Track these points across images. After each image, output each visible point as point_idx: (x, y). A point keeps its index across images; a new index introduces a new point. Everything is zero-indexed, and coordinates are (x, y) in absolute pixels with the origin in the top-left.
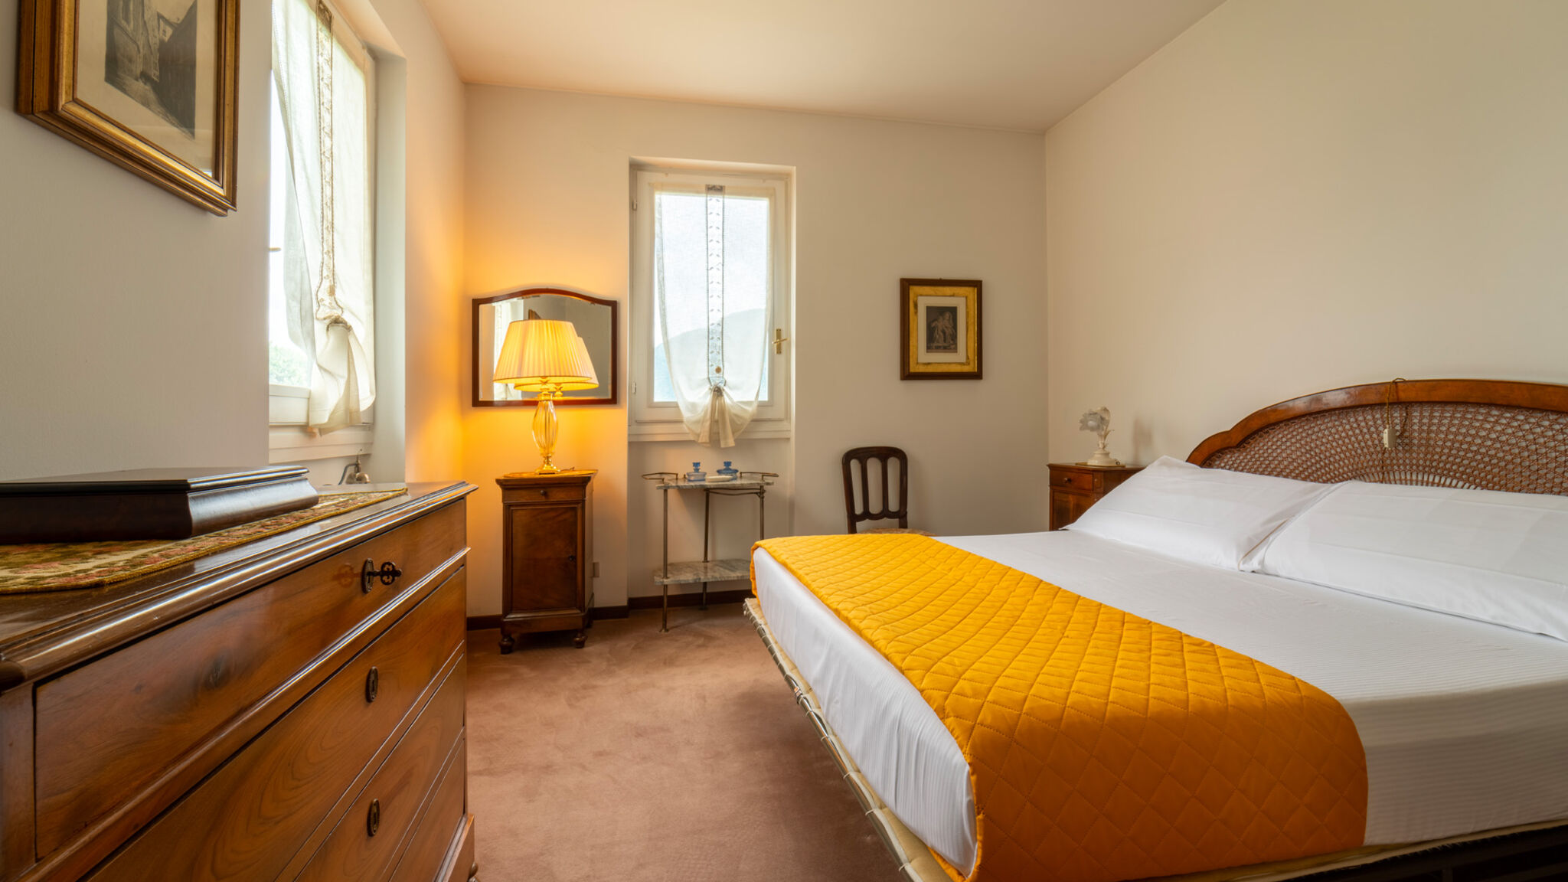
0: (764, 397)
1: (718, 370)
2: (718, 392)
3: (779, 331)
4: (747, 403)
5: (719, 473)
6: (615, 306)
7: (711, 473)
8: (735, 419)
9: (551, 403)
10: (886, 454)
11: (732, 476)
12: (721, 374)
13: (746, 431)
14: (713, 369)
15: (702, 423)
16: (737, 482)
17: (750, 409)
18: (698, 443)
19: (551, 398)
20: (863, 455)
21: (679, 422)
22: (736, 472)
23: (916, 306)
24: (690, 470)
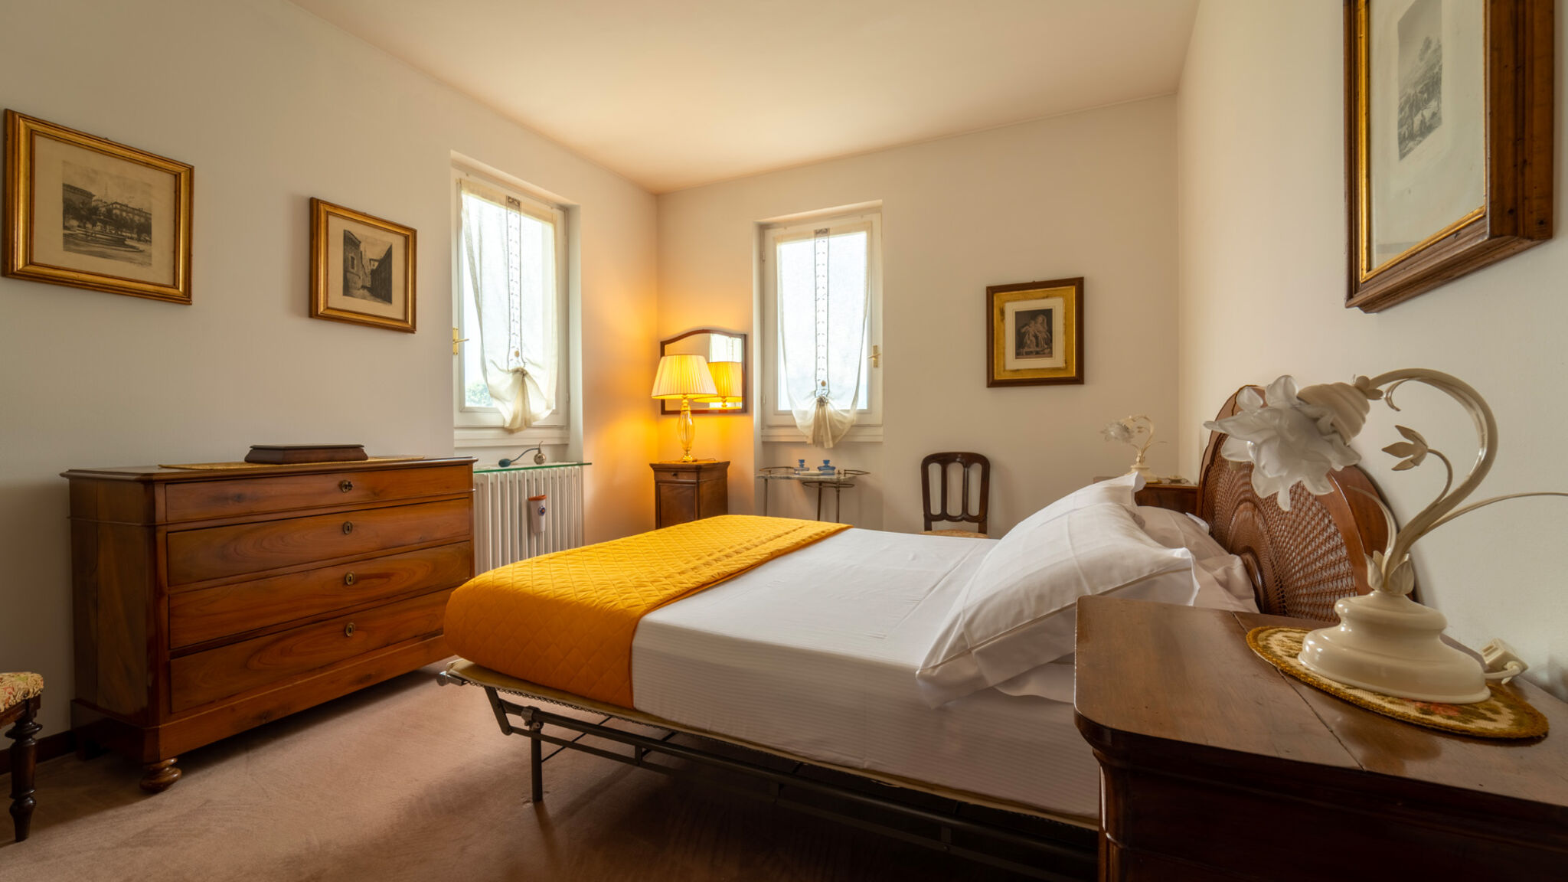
1: (823, 384)
2: (822, 402)
3: (876, 348)
4: (848, 411)
5: (819, 468)
6: (745, 338)
7: (813, 471)
8: (838, 425)
9: (689, 413)
10: (969, 459)
11: (831, 472)
12: (826, 387)
13: (845, 435)
14: (819, 383)
15: (809, 427)
16: (835, 477)
17: (851, 417)
18: (804, 443)
19: (689, 409)
20: (944, 459)
21: (795, 426)
22: (834, 468)
23: (1002, 313)
24: (797, 465)
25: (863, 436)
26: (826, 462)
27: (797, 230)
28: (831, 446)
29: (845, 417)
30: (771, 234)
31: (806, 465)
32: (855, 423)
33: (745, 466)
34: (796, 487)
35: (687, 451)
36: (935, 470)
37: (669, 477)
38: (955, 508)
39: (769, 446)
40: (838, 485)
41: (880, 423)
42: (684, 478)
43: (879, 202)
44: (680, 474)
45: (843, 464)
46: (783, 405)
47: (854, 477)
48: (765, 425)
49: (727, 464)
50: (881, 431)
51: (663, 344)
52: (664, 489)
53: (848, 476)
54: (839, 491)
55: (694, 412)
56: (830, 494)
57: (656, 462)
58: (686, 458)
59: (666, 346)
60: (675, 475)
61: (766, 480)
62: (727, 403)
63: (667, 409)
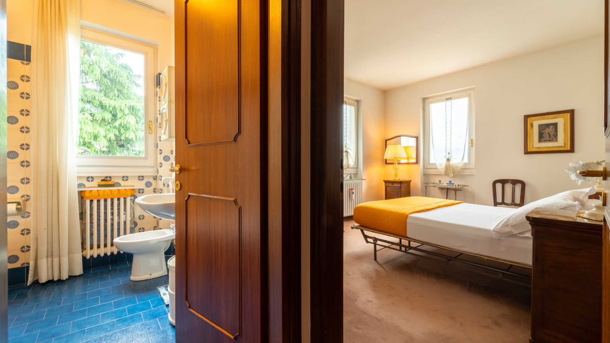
0: (466, 161)
1: (449, 153)
2: (448, 160)
3: (472, 140)
4: (460, 163)
5: (447, 184)
6: (417, 138)
7: (445, 184)
8: (455, 168)
9: (397, 164)
10: (515, 182)
11: (452, 185)
12: (450, 155)
13: (458, 172)
14: (447, 153)
15: (442, 169)
16: (454, 187)
17: (461, 165)
18: (441, 175)
19: (397, 162)
20: (503, 182)
21: (437, 169)
22: (453, 184)
23: (532, 125)
24: (438, 182)
25: (466, 172)
26: (450, 182)
27: (437, 99)
28: (452, 176)
29: (458, 165)
30: (428, 101)
31: (442, 182)
32: (462, 168)
33: (417, 181)
34: (437, 190)
35: (396, 176)
36: (499, 186)
37: (390, 185)
38: (508, 200)
39: (426, 175)
40: (456, 190)
41: (474, 167)
42: (395, 185)
43: (474, 86)
44: (394, 184)
45: (457, 183)
46: (432, 161)
47: (462, 187)
48: (424, 168)
49: (411, 181)
50: (474, 171)
51: (386, 141)
52: (388, 189)
53: (459, 187)
54: (456, 192)
55: (398, 163)
56: (452, 193)
57: (386, 180)
58: (395, 179)
59: (387, 141)
60: (392, 184)
61: (426, 187)
62: (409, 160)
63: (387, 162)
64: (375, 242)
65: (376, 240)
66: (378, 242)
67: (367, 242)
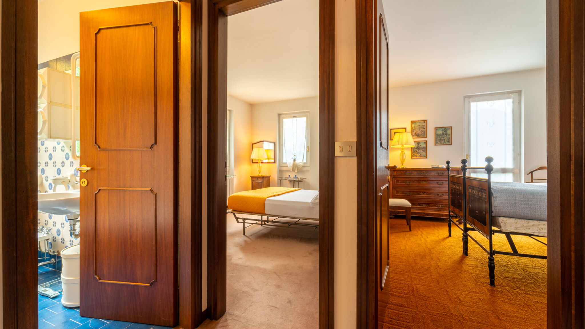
0: (305, 161)
1: (295, 156)
2: (294, 160)
3: (308, 147)
4: (301, 163)
5: (294, 177)
6: (275, 143)
7: (292, 178)
8: (299, 166)
9: (260, 163)
11: (297, 178)
12: (296, 157)
13: (300, 169)
14: (294, 155)
15: (291, 167)
16: (298, 179)
17: (302, 164)
18: (290, 171)
19: (260, 162)
21: (287, 167)
22: (297, 177)
24: (288, 176)
25: (305, 169)
26: (296, 176)
27: (289, 116)
28: (297, 171)
30: (282, 116)
31: (290, 176)
32: (303, 166)
33: (274, 177)
34: (287, 181)
35: (260, 173)
37: (255, 180)
39: (281, 172)
40: (299, 181)
41: (309, 166)
42: (260, 180)
44: (258, 179)
45: (300, 176)
46: (284, 161)
47: (303, 179)
48: (280, 166)
49: (270, 176)
50: (309, 168)
52: (254, 183)
53: (301, 179)
54: (299, 183)
55: (261, 163)
56: (296, 183)
57: (252, 176)
58: (259, 175)
59: (253, 145)
60: (257, 179)
61: (280, 180)
62: (269, 160)
63: (253, 162)
64: (244, 221)
65: (244, 219)
66: (246, 221)
67: (238, 222)
